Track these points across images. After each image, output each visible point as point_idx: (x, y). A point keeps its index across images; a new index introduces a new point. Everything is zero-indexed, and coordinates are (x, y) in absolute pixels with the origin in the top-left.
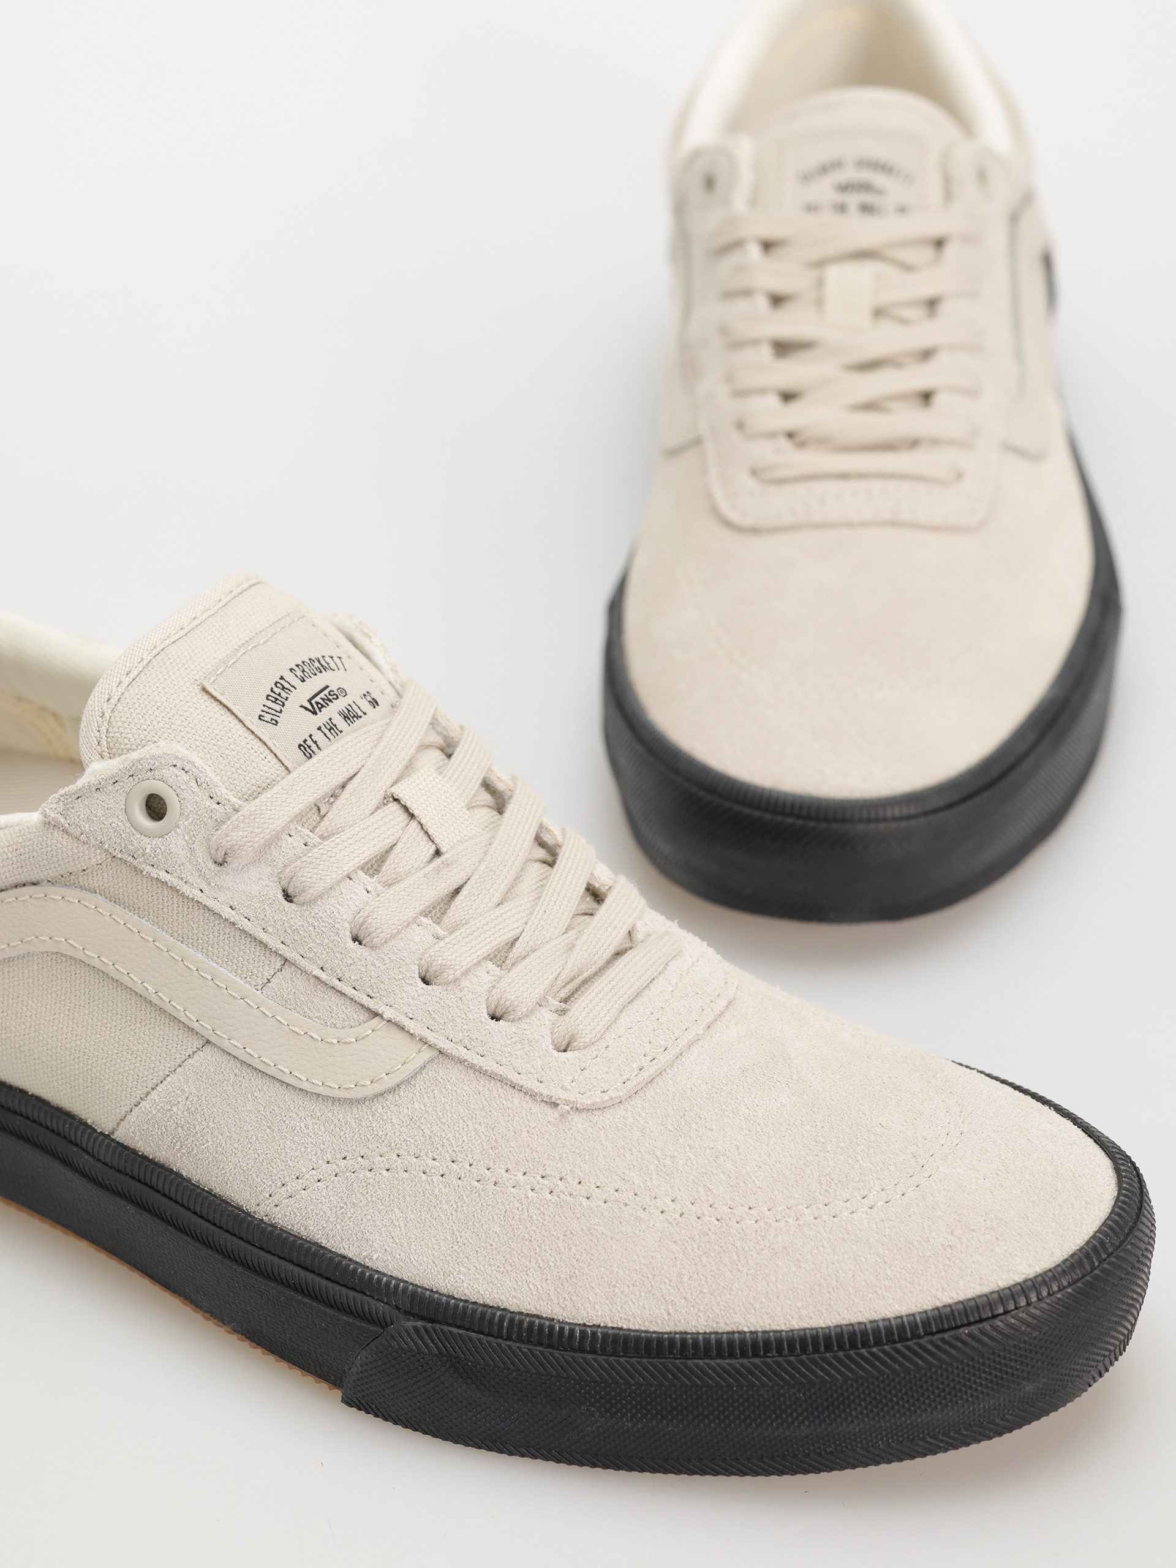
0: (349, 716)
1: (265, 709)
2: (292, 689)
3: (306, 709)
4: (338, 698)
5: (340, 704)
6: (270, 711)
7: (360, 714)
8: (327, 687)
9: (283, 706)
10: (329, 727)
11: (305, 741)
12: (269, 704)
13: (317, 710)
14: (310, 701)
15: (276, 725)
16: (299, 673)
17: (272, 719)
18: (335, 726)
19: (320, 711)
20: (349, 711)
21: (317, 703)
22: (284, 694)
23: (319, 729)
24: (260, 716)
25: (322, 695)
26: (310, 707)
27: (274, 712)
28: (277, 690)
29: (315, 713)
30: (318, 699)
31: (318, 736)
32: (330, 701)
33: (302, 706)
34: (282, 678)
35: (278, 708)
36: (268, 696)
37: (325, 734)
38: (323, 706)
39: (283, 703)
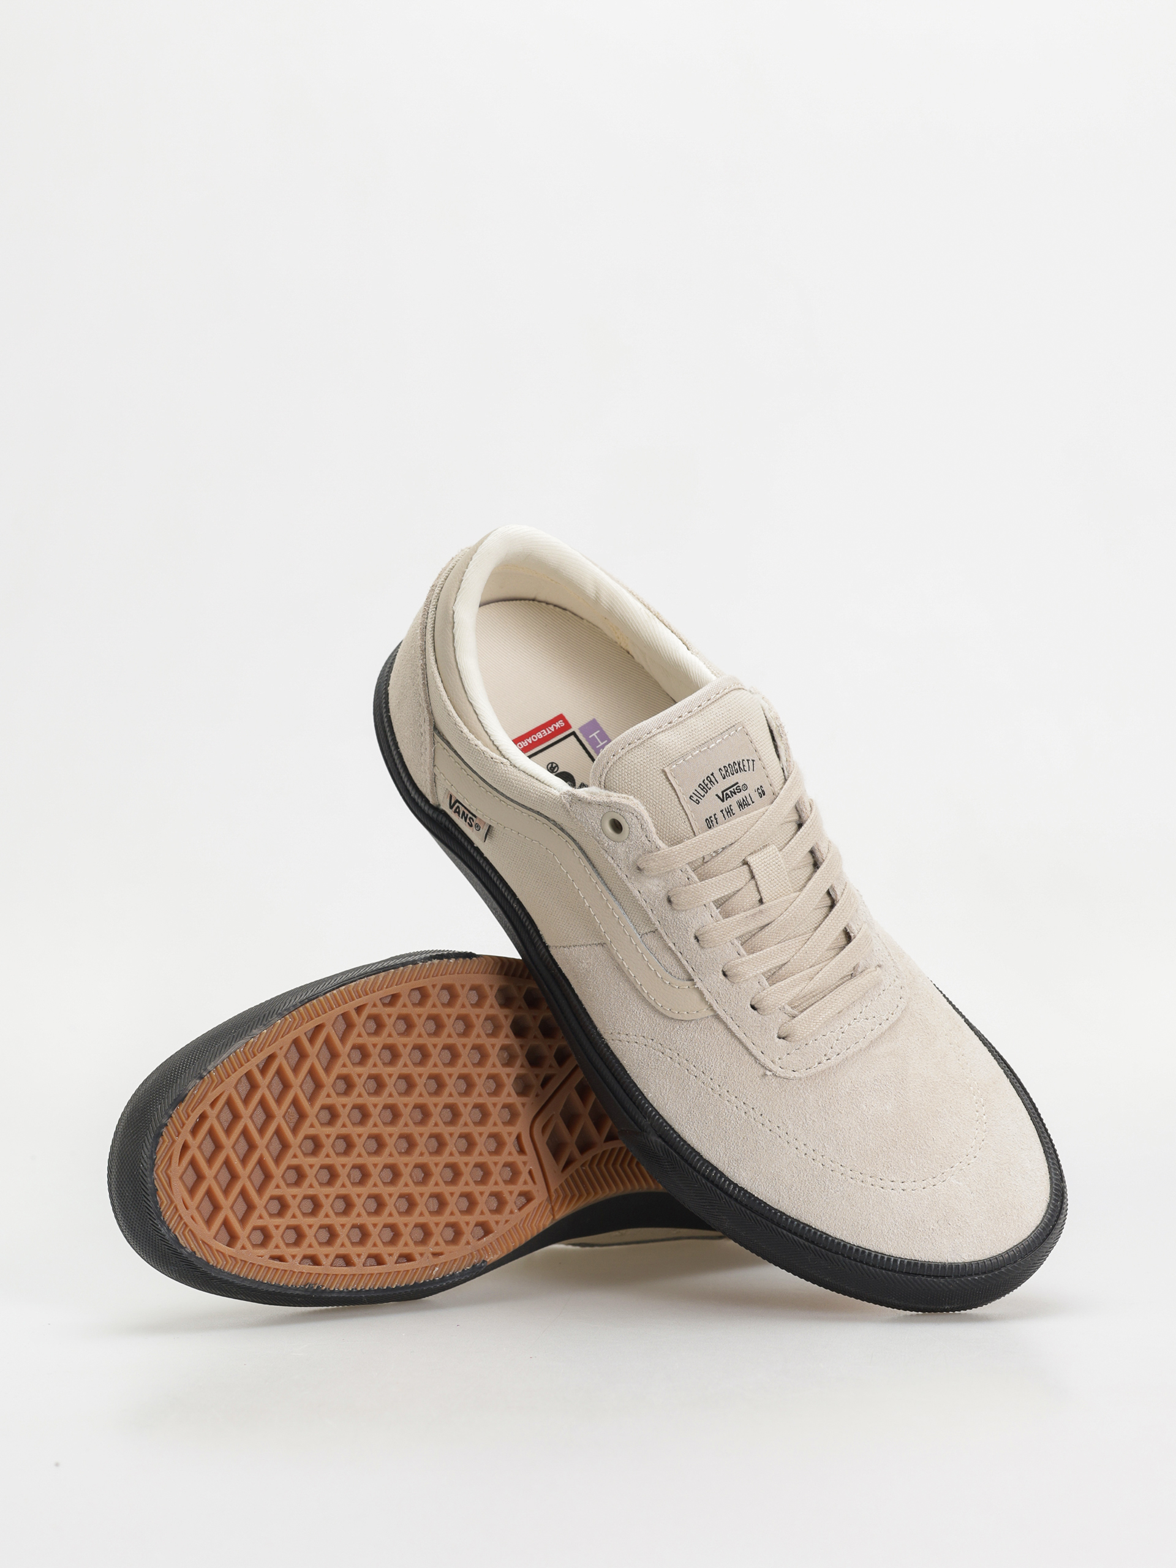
0: (742, 805)
1: (696, 793)
2: (715, 783)
3: (719, 797)
4: (741, 791)
5: (739, 797)
6: (698, 794)
7: (750, 802)
8: (737, 783)
9: (706, 793)
10: (727, 810)
11: (711, 817)
12: (699, 790)
13: (725, 799)
14: (723, 792)
15: (698, 804)
16: (724, 772)
17: (697, 800)
18: (732, 810)
19: (727, 800)
20: (744, 800)
21: (727, 794)
22: (709, 786)
23: (722, 811)
24: (691, 796)
25: (732, 789)
26: (721, 797)
27: (699, 796)
28: (706, 782)
29: (723, 801)
30: (728, 792)
31: (719, 816)
32: (735, 794)
33: (717, 795)
34: (712, 774)
35: (702, 793)
36: (700, 784)
37: (724, 815)
38: (729, 797)
39: (707, 791)
